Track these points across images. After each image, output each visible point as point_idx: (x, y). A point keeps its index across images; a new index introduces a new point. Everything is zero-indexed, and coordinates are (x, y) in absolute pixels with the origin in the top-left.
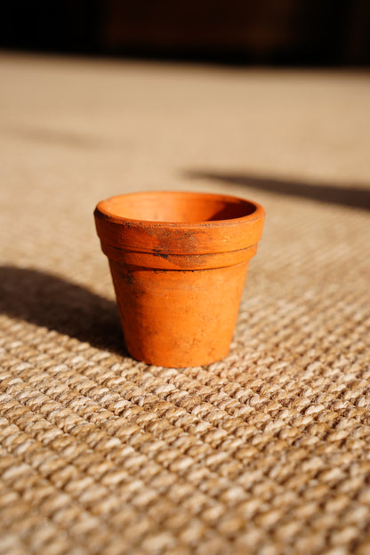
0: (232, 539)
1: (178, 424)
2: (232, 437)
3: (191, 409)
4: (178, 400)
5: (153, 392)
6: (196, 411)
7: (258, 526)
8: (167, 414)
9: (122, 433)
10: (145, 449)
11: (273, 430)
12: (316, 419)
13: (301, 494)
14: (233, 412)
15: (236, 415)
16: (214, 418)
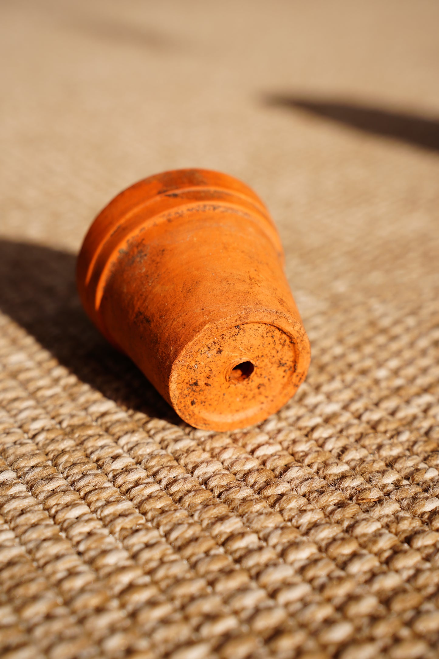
0: (82, 621)
1: (94, 457)
2: (151, 480)
3: (119, 438)
4: (109, 424)
5: (86, 409)
6: (122, 441)
7: (123, 606)
8: (85, 443)
9: (22, 463)
10: (38, 489)
11: (205, 473)
12: (264, 463)
13: (194, 566)
14: (167, 447)
15: (170, 450)
16: (140, 452)
